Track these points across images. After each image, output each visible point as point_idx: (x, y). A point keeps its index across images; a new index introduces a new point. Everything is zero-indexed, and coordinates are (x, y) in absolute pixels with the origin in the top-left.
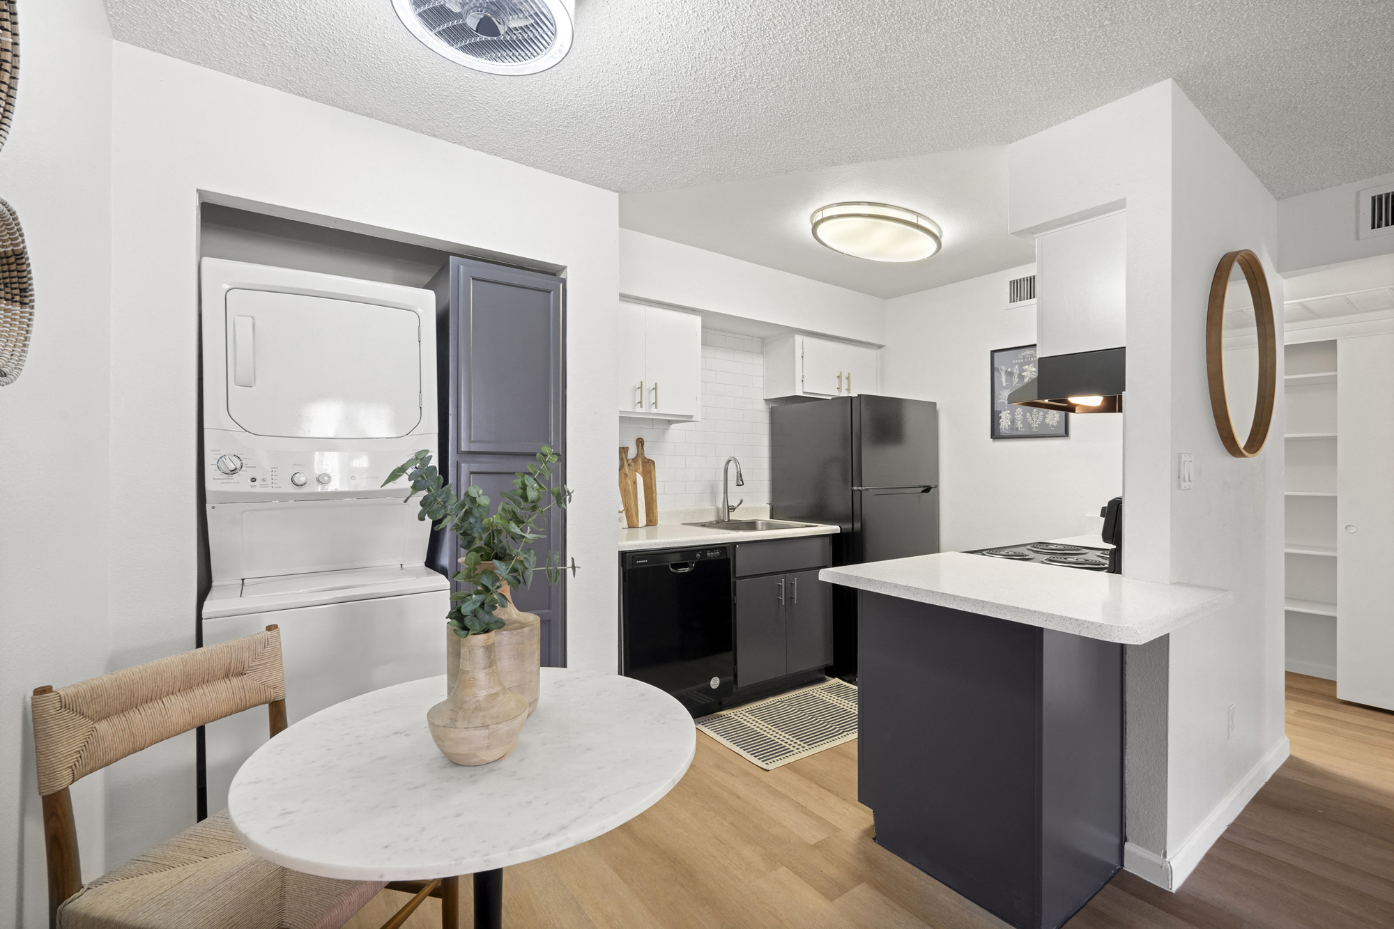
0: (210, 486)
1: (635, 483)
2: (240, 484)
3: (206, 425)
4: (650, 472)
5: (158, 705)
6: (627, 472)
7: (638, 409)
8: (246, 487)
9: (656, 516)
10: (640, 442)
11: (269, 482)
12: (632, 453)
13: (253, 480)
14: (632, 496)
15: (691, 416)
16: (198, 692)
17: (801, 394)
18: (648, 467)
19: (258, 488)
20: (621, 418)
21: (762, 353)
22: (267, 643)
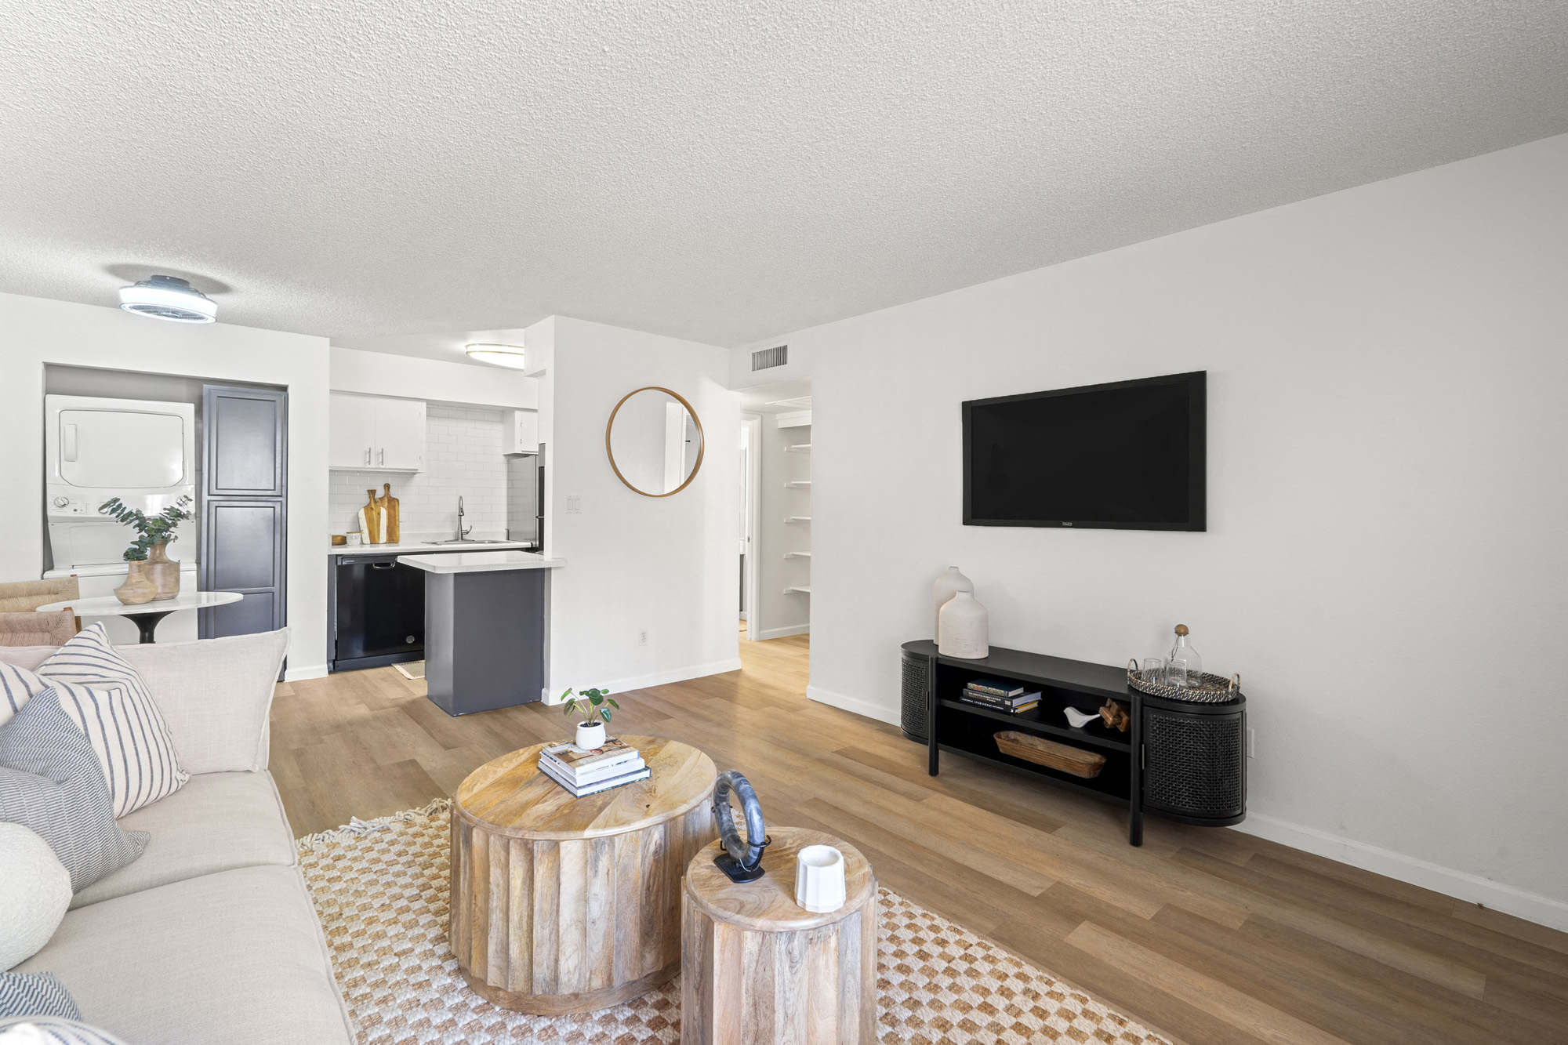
0: (50, 513)
1: (379, 514)
2: (68, 512)
3: (47, 482)
4: (394, 507)
5: (15, 600)
6: (373, 507)
7: (368, 466)
8: (71, 514)
9: (399, 537)
10: (387, 487)
11: (84, 511)
12: (380, 493)
13: (75, 510)
14: (376, 523)
15: (417, 470)
16: (35, 598)
17: (521, 452)
18: (392, 503)
19: (78, 514)
20: (330, 470)
21: (502, 422)
22: (70, 582)
